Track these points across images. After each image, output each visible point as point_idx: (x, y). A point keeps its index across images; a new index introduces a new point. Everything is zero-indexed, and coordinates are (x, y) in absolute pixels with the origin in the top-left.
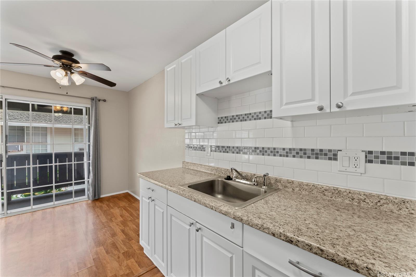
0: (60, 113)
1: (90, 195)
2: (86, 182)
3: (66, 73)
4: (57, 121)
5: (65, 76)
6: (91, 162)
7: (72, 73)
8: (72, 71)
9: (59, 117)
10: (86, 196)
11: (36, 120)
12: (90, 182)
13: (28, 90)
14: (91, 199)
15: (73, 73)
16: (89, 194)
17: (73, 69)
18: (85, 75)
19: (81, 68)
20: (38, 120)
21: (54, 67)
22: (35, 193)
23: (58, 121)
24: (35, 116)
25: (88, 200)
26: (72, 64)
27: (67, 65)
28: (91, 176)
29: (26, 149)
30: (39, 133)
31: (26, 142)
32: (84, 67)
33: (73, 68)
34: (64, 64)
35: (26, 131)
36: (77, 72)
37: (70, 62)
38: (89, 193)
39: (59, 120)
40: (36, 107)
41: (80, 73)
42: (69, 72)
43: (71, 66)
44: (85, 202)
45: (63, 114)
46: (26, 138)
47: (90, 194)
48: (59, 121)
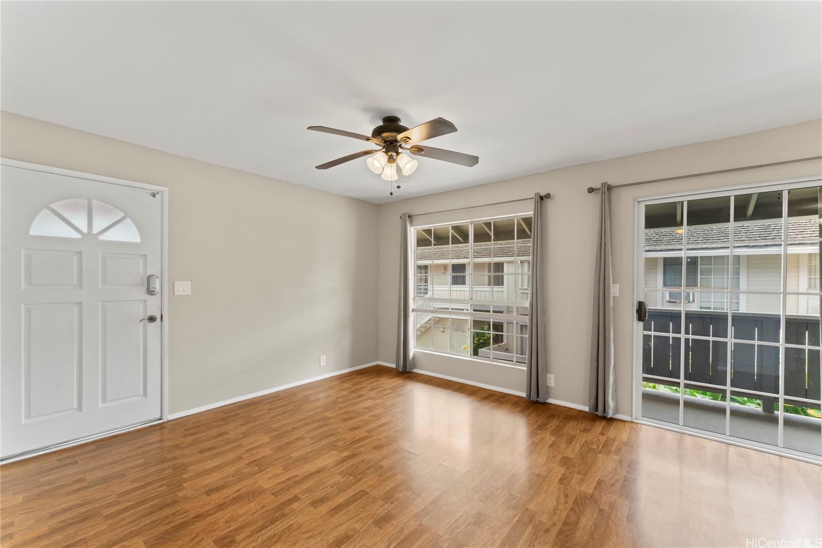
24: (718, 236)
29: (700, 299)
30: (711, 270)
31: (700, 286)
35: (701, 265)
46: (701, 277)
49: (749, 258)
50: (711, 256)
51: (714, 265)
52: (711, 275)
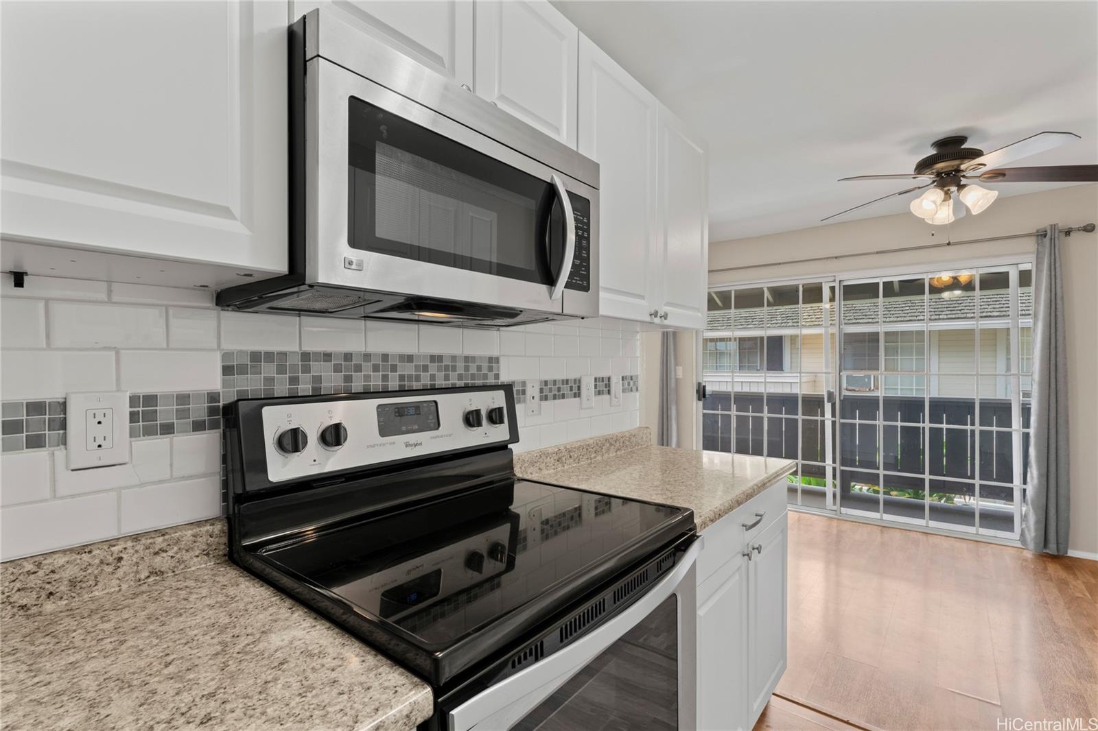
0: (956, 290)
1: (1030, 534)
2: (1017, 495)
3: (947, 193)
4: (954, 312)
5: (944, 201)
6: (1032, 431)
7: (961, 187)
8: (962, 183)
9: (958, 301)
10: (1016, 535)
11: (904, 315)
12: (1029, 493)
13: (877, 253)
14: (1031, 546)
15: (964, 186)
16: (1026, 532)
17: (964, 176)
18: (1001, 178)
19: (985, 165)
20: (909, 315)
21: (919, 188)
22: (893, 491)
23: (959, 312)
24: (904, 305)
25: (1021, 546)
26: (961, 164)
27: (948, 174)
28: (1032, 477)
32: (992, 160)
33: (965, 174)
34: (942, 173)
36: (977, 180)
37: (956, 162)
38: (1024, 526)
39: (960, 308)
40: (896, 287)
41: (984, 178)
42: (954, 189)
43: (958, 170)
44: (1011, 551)
45: (965, 292)
46: (885, 359)
47: (1029, 530)
48: (960, 310)
49: (942, 334)
50: (897, 332)
51: (901, 342)
52: (897, 356)
